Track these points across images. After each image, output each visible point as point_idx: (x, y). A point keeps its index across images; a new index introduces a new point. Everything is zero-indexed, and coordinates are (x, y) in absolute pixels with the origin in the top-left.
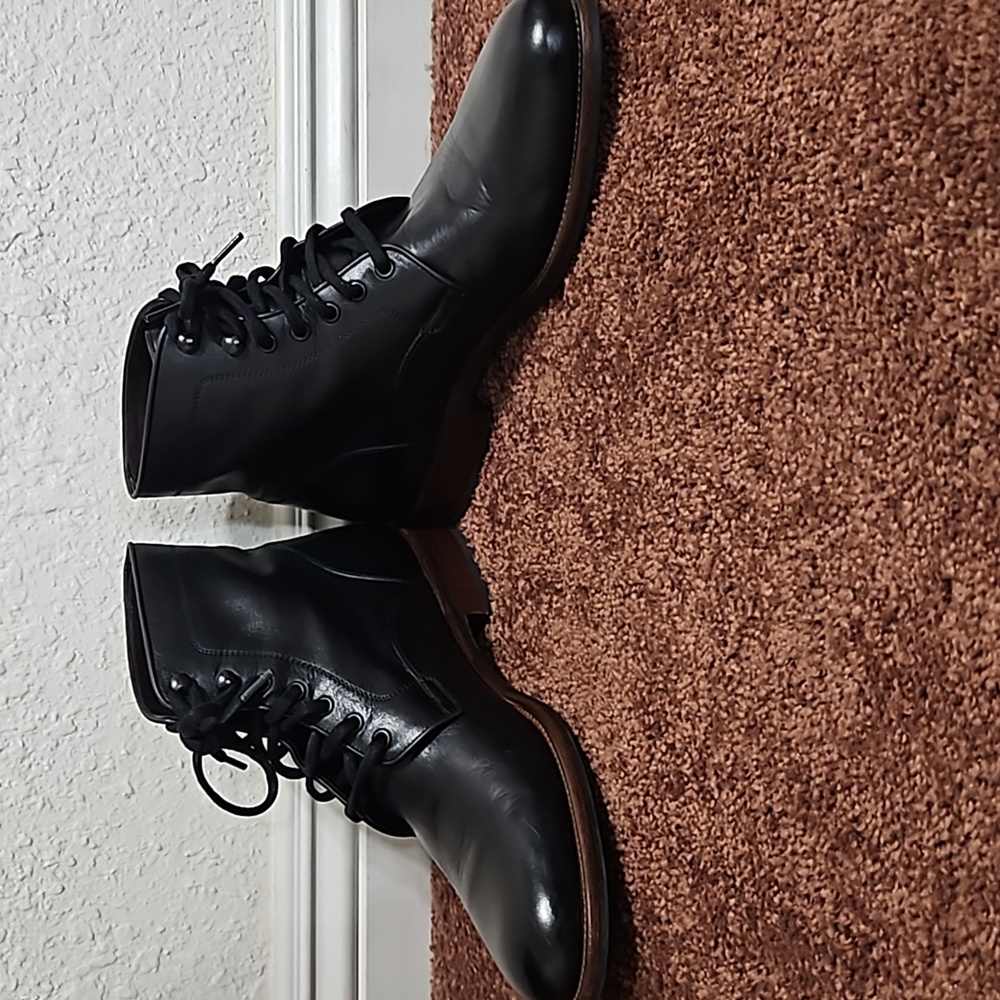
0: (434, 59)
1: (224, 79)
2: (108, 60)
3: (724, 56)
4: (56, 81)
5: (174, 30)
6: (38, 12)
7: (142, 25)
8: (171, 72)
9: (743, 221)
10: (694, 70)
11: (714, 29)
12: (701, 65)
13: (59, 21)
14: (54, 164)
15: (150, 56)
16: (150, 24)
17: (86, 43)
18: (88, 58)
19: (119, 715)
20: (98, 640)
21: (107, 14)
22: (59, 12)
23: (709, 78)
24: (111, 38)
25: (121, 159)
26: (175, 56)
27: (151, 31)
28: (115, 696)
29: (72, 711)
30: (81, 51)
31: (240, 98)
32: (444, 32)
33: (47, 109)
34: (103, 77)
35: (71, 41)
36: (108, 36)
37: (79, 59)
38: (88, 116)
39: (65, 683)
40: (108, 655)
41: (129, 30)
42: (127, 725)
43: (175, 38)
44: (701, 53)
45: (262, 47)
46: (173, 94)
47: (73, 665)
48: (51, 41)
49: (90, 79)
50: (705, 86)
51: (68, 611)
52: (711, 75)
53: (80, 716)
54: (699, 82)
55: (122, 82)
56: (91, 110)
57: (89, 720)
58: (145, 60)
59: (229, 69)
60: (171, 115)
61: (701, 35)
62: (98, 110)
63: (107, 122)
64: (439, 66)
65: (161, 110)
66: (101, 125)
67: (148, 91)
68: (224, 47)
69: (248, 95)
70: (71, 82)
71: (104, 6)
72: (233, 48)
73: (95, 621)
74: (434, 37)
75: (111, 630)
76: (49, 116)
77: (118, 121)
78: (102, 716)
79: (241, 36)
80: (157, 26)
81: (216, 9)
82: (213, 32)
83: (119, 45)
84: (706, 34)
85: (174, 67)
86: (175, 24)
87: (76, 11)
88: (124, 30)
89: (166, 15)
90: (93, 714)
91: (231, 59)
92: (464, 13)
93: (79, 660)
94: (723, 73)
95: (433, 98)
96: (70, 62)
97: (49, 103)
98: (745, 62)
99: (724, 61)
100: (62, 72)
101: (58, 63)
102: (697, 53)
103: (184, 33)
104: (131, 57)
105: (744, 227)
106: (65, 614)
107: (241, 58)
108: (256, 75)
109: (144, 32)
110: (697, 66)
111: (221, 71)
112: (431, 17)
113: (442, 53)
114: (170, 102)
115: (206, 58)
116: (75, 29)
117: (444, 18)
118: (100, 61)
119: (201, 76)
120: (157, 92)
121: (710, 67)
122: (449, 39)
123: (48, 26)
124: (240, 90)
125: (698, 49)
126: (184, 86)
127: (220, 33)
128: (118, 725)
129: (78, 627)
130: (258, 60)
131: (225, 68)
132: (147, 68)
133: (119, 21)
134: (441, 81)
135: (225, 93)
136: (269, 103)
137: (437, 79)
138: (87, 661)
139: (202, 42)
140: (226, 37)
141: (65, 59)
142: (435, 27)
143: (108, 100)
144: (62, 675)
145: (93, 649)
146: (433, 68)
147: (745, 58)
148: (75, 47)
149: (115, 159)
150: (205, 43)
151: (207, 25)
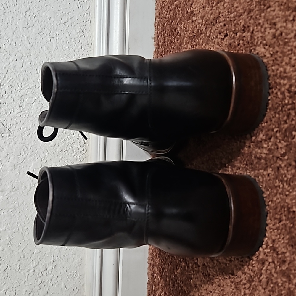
0: (155, 35)
1: (74, 43)
2: (29, 36)
3: (278, 44)
4: (8, 45)
5: (55, 24)
6: (2, 18)
7: (43, 23)
8: (54, 41)
9: (286, 122)
10: (263, 50)
11: (273, 31)
12: (267, 47)
13: (10, 22)
14: (7, 76)
15: (45, 35)
16: (46, 22)
17: (21, 30)
18: (21, 36)
19: (24, 290)
20: (17, 260)
21: (29, 19)
22: (11, 17)
23: (270, 54)
24: (31, 28)
25: (33, 74)
26: (55, 34)
27: (46, 25)
28: (23, 282)
29: (6, 289)
30: (18, 33)
31: (80, 50)
32: (159, 25)
33: (5, 55)
34: (27, 42)
35: (15, 29)
36: (29, 27)
37: (18, 36)
38: (20, 58)
39: (3, 278)
40: (21, 266)
41: (38, 25)
42: (27, 294)
43: (55, 28)
44: (267, 42)
45: (89, 31)
46: (54, 49)
47: (7, 271)
48: (7, 29)
49: (21, 44)
50: (268, 57)
51: (6, 249)
52: (271, 53)
53: (9, 291)
54: (265, 56)
55: (34, 44)
56: (21, 55)
57: (12, 292)
58: (43, 36)
59: (76, 39)
60: (53, 57)
61: (267, 33)
62: (24, 55)
63: (28, 60)
64: (156, 38)
65: (49, 55)
66: (25, 61)
67: (44, 48)
68: (74, 31)
69: (83, 49)
70: (14, 45)
71: (28, 15)
72: (78, 31)
73: (16, 253)
74: (155, 27)
75: (22, 257)
76: (5, 58)
77: (32, 59)
78: (18, 290)
79: (81, 26)
80: (49, 23)
81: (72, 16)
82: (70, 25)
83: (33, 31)
84: (269, 33)
85: (55, 39)
86: (56, 22)
87: (17, 18)
88: (36, 25)
89: (52, 19)
90: (14, 290)
91: (77, 35)
92: (166, 18)
93: (9, 269)
94: (277, 52)
95: (155, 50)
96: (14, 37)
97: (5, 53)
98: (289, 48)
99: (278, 46)
100: (11, 41)
101: (9, 38)
102: (264, 42)
103: (59, 26)
104: (38, 35)
105: (286, 126)
106: (4, 251)
107: (81, 35)
108: (86, 41)
109: (44, 25)
110: (265, 48)
111: (73, 40)
112: (155, 19)
113: (158, 33)
114: (53, 52)
115: (67, 35)
116: (16, 24)
117: (159, 20)
118: (26, 37)
119: (65, 42)
120: (48, 48)
121: (271, 49)
122: (160, 28)
123: (6, 23)
124: (80, 47)
125: (265, 40)
126: (58, 46)
127: (73, 26)
128: (24, 294)
129: (9, 256)
130: (87, 36)
131: (74, 39)
132: (44, 39)
133: (34, 21)
134: (157, 44)
135: (74, 48)
136: (91, 52)
137: (156, 43)
138: (12, 269)
139: (66, 29)
140: (75, 27)
141: (12, 37)
142: (156, 23)
143: (29, 51)
144: (2, 275)
145: (15, 264)
146: (155, 38)
147: (289, 46)
148: (16, 31)
149: (30, 74)
150: (67, 29)
151: (68, 22)
